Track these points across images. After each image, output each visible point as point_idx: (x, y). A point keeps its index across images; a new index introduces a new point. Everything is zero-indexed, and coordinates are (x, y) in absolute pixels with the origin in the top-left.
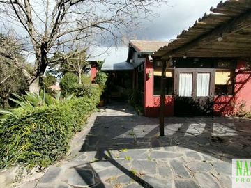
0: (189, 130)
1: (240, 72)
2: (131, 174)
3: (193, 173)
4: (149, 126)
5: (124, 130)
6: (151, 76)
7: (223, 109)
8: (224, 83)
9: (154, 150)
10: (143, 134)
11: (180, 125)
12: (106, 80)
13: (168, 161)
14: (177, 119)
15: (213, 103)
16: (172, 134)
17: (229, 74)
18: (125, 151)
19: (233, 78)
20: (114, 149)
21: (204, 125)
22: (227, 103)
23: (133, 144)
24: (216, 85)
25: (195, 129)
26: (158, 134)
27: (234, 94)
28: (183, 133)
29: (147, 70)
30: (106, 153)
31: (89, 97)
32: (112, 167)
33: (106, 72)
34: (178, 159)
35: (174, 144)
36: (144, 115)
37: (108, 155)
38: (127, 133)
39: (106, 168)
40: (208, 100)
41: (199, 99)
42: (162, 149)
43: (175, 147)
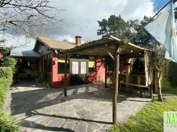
0: (78, 91)
1: (98, 62)
2: (54, 116)
3: (82, 107)
4: (57, 93)
5: (41, 98)
6: (56, 63)
7: (92, 80)
8: (92, 67)
9: (63, 103)
10: (54, 97)
11: (74, 90)
12: (15, 64)
13: (71, 106)
14: (71, 87)
15: (88, 77)
16: (70, 94)
17: (94, 62)
18: (46, 108)
19: (95, 65)
20: (38, 109)
21: (85, 88)
22: (94, 76)
23: (50, 103)
24: (89, 68)
25: (81, 90)
26: (64, 96)
27: (96, 72)
28: (76, 93)
29: (54, 59)
30: (33, 112)
31: (7, 77)
32: (41, 116)
33: (15, 57)
34: (76, 104)
35: (73, 98)
36: (52, 87)
37: (35, 112)
38: (43, 99)
39: (37, 118)
40: (86, 75)
41: (82, 75)
42: (67, 102)
43: (74, 100)
